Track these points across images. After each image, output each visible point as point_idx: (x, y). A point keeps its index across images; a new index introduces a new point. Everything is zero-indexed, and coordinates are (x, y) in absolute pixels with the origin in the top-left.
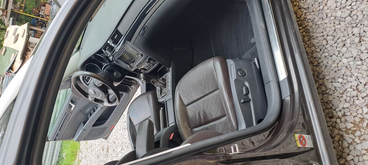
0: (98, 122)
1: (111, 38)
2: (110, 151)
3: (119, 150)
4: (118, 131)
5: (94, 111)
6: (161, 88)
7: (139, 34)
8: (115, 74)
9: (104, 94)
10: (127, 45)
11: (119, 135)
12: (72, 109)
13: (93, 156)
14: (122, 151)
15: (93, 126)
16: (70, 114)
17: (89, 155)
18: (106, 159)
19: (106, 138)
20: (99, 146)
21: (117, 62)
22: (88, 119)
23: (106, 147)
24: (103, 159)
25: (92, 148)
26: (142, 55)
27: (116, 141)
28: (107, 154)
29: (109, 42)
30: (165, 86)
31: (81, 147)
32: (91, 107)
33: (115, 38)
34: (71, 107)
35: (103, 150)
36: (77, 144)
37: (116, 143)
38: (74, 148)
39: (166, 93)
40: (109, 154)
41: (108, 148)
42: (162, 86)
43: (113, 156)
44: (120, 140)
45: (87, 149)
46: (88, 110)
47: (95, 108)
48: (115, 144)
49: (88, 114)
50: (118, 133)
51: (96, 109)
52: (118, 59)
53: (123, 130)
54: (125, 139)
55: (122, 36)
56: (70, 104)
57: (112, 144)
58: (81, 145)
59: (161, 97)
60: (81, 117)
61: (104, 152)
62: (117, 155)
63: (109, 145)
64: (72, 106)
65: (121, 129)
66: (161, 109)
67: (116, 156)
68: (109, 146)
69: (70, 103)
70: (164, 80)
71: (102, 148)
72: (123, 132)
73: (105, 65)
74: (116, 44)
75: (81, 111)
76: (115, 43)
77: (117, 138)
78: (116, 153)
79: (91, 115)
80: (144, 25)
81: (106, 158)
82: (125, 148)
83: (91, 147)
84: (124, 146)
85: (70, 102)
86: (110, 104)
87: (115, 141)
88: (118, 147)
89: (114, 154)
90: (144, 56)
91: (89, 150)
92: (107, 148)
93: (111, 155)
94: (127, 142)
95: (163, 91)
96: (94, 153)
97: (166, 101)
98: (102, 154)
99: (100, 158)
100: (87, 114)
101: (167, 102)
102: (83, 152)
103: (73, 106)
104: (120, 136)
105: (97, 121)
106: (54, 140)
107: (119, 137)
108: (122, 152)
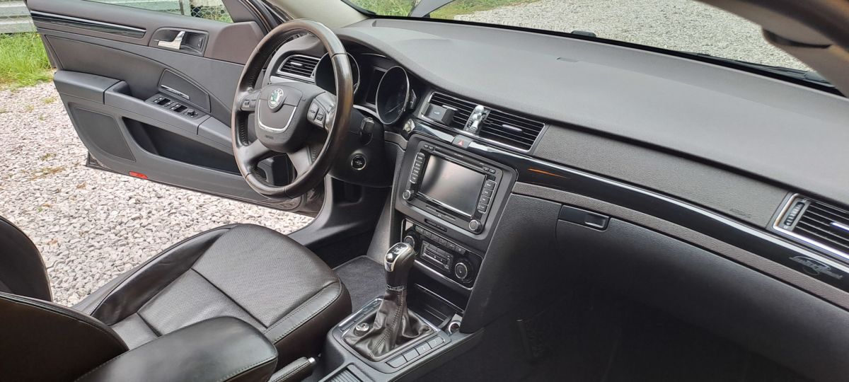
0: (142, 132)
1: (492, 112)
2: (51, 181)
3: (64, 207)
4: (122, 184)
5: (178, 110)
6: (383, 328)
7: (563, 204)
8: (358, 152)
9: (285, 141)
10: (499, 171)
11: (111, 190)
12: (162, 44)
13: (13, 135)
14: (64, 221)
15: (126, 120)
16: (145, 40)
17: (14, 121)
18: (18, 175)
19: (91, 163)
20: (51, 142)
21: (410, 151)
22: (144, 99)
23: (57, 165)
24: (16, 166)
25: (38, 123)
26: (480, 230)
27: (89, 187)
28: (37, 174)
29: (480, 108)
30: (394, 341)
31: (29, 89)
32: (188, 97)
33: (504, 126)
34: (171, 36)
35: (44, 158)
36: (33, 76)
37: (83, 192)
38: (17, 71)
39: (376, 354)
40: (38, 180)
41: (55, 171)
42: (390, 330)
43: (38, 194)
44: (96, 199)
45: (30, 109)
46: (176, 91)
47: (191, 111)
48: (78, 187)
49: (159, 92)
50: (115, 188)
51: (189, 113)
52: (422, 151)
53: (133, 201)
54: (105, 215)
55: (528, 148)
56: (179, 32)
57: (74, 180)
58: (33, 88)
59: (352, 343)
60: (144, 77)
61: (40, 162)
62: (47, 208)
63: (68, 171)
64: (172, 40)
65: (131, 194)
66: (308, 358)
67: (41, 203)
68: (63, 172)
69: (182, 33)
70: (413, 328)
71: (47, 152)
72: (124, 202)
73: (374, 110)
74: (482, 134)
75: (165, 73)
76: (483, 128)
77: (100, 189)
78: (49, 203)
79: (161, 103)
80: (611, 216)
81: (23, 175)
82: (78, 225)
83: (41, 119)
84: (82, 221)
85: (186, 32)
86: (249, 168)
87: (87, 186)
88: (73, 203)
89: (45, 196)
90: (481, 237)
91: (27, 117)
92: (54, 167)
93: (37, 187)
94: (98, 227)
95: (375, 342)
96: (22, 132)
97: (346, 369)
98: (32, 160)
99: (13, 157)
100: (161, 90)
101: (346, 373)
102: (13, 100)
103: (176, 44)
104: (111, 197)
105: (145, 126)
106: (33, 15)
107: (105, 193)
108: (61, 222)
